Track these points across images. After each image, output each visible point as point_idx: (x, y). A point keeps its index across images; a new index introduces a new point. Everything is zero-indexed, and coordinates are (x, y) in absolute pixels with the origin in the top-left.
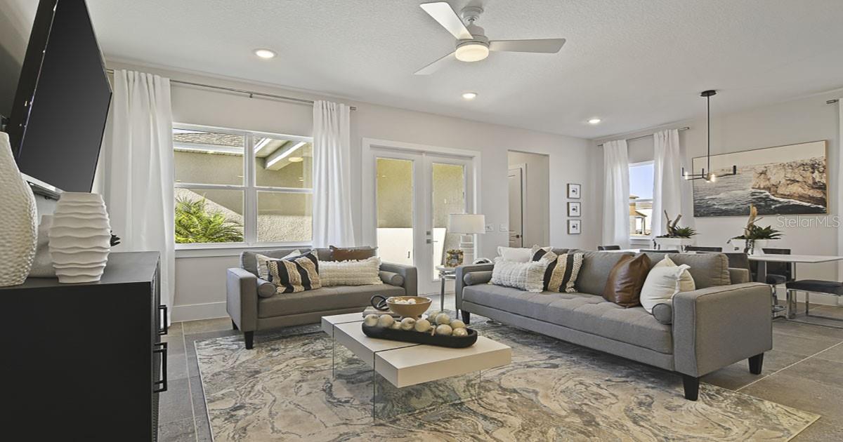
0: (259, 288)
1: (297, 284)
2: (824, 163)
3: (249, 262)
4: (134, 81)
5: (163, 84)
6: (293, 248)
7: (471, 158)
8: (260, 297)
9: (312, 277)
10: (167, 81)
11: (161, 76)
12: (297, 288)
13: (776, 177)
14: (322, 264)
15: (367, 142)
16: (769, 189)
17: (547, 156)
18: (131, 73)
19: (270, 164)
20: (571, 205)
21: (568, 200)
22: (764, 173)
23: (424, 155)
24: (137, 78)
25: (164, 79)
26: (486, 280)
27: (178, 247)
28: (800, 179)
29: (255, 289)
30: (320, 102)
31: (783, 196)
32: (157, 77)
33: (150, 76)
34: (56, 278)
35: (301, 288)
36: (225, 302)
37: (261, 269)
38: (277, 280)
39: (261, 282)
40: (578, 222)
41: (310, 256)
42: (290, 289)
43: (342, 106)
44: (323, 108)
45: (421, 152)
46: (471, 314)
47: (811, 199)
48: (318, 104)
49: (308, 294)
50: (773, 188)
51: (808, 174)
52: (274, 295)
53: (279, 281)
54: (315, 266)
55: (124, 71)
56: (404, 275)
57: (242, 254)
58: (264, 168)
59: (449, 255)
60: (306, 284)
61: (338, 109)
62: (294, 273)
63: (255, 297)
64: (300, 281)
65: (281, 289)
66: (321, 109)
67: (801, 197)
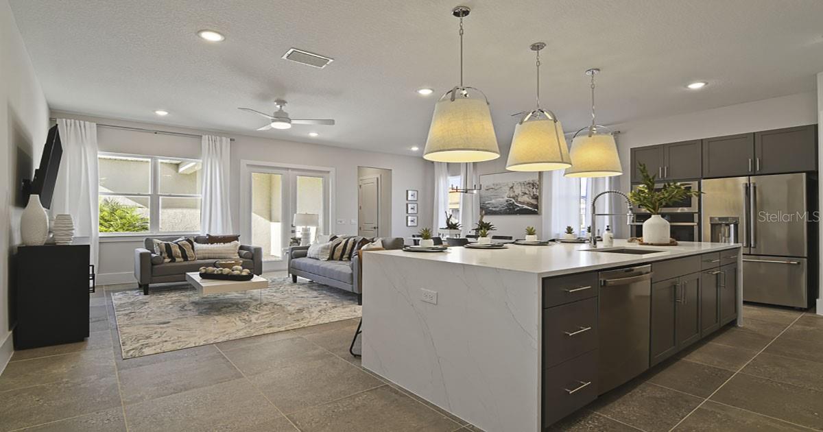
0: (152, 259)
1: (179, 257)
2: (538, 183)
3: (149, 243)
4: (71, 125)
5: (91, 128)
6: (180, 236)
7: (329, 172)
8: (153, 264)
9: (189, 253)
10: (94, 125)
11: (89, 121)
12: (177, 260)
13: (518, 191)
14: (197, 245)
15: (243, 163)
16: (514, 198)
17: (391, 170)
18: (68, 121)
19: (181, 170)
20: (409, 205)
21: (407, 202)
22: (512, 187)
23: (290, 171)
24: (73, 125)
25: (93, 123)
26: (305, 255)
27: (101, 235)
28: (527, 192)
29: (149, 260)
30: (207, 136)
31: (520, 203)
32: (87, 123)
33: (82, 122)
34: (55, 243)
35: (182, 260)
36: (133, 272)
37: (156, 248)
38: (165, 255)
39: (154, 255)
40: (415, 218)
41: (188, 240)
42: (173, 260)
43: (224, 139)
44: (209, 140)
45: (288, 169)
46: (298, 277)
47: (532, 205)
48: (205, 138)
49: (186, 263)
50: (515, 197)
51: (531, 189)
52: (162, 263)
53: (166, 255)
54: (191, 246)
55: (64, 120)
56: (253, 252)
57: (144, 240)
58: (177, 172)
59: (292, 240)
60: (185, 257)
61: (221, 141)
62: (176, 250)
63: (150, 265)
64: (180, 255)
65: (167, 260)
66: (207, 141)
67: (528, 204)
